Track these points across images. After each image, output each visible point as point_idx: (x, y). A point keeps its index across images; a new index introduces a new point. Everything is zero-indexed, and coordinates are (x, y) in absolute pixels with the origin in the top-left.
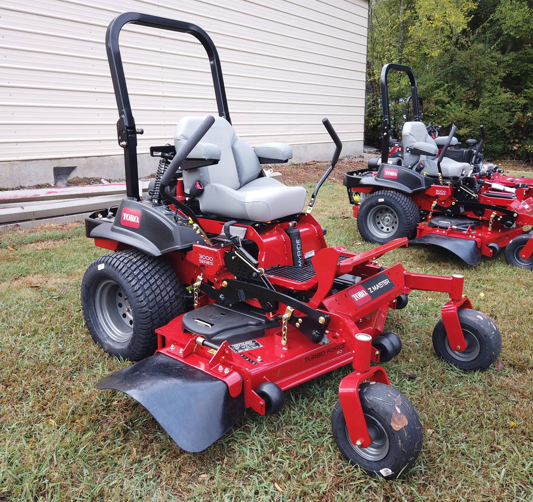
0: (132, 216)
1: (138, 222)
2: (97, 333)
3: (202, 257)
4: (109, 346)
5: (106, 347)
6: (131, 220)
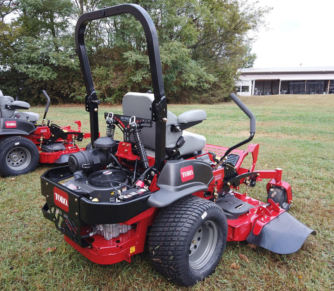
0: (188, 171)
1: (193, 174)
3: (216, 177)
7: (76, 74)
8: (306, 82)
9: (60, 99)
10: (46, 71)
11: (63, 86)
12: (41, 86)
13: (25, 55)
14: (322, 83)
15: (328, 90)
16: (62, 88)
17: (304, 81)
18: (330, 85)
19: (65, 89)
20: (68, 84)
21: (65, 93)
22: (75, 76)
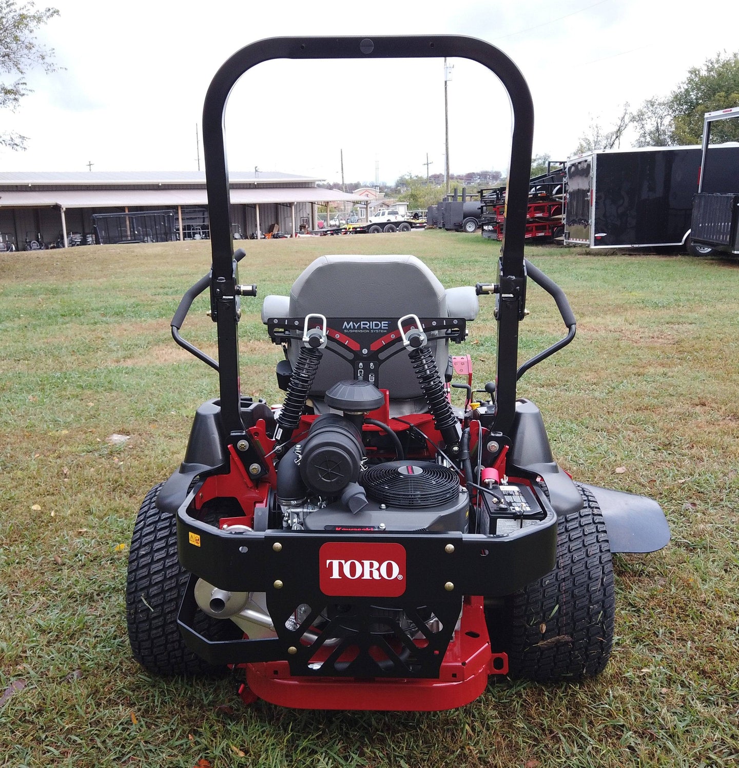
8: (127, 212)
14: (170, 212)
15: (181, 231)
17: (122, 209)
18: (182, 219)
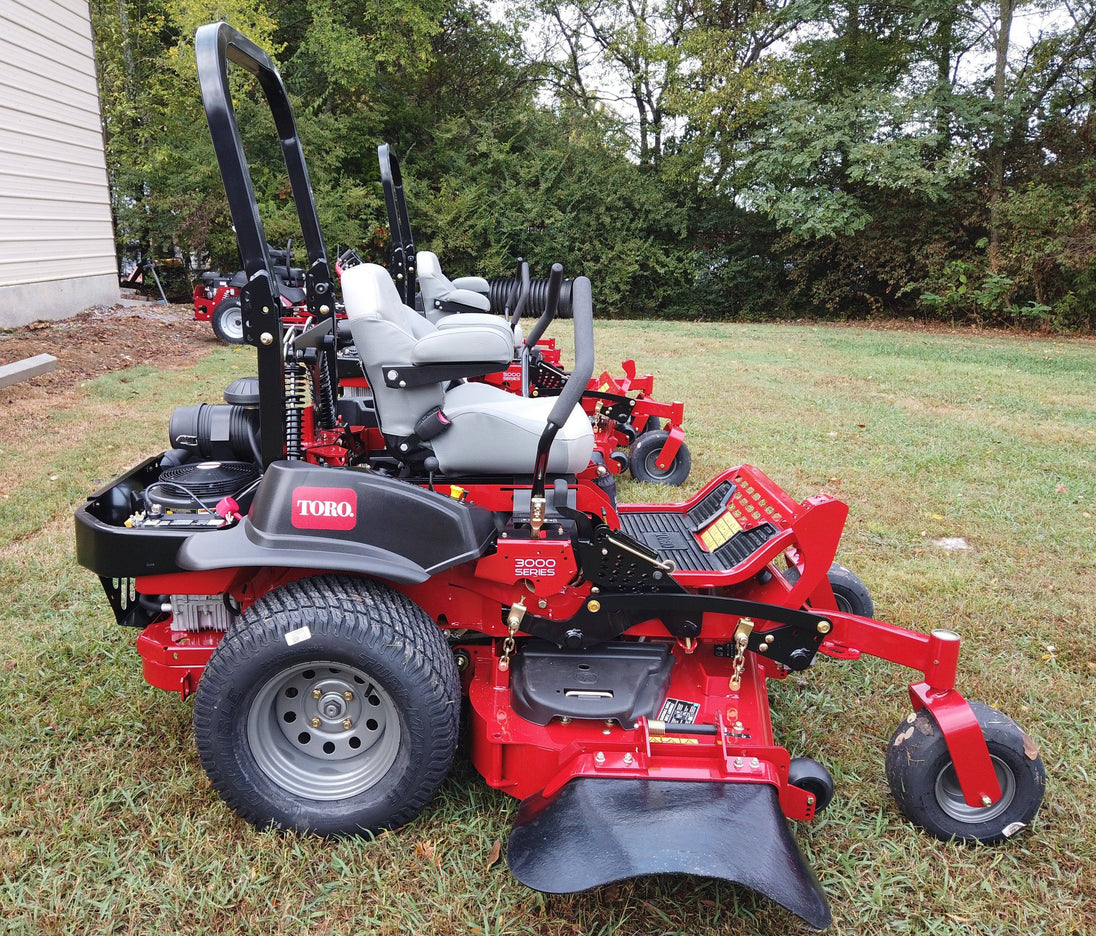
0: (328, 503)
1: (352, 515)
2: (266, 798)
3: (522, 562)
4: (312, 817)
5: (305, 823)
6: (327, 514)
7: (944, 215)
9: (877, 301)
10: (832, 207)
11: (888, 258)
12: (821, 257)
13: (775, 161)
16: (883, 266)
19: (893, 269)
20: (907, 251)
21: (891, 282)
22: (938, 224)
